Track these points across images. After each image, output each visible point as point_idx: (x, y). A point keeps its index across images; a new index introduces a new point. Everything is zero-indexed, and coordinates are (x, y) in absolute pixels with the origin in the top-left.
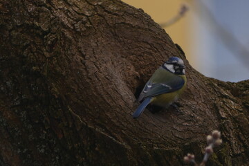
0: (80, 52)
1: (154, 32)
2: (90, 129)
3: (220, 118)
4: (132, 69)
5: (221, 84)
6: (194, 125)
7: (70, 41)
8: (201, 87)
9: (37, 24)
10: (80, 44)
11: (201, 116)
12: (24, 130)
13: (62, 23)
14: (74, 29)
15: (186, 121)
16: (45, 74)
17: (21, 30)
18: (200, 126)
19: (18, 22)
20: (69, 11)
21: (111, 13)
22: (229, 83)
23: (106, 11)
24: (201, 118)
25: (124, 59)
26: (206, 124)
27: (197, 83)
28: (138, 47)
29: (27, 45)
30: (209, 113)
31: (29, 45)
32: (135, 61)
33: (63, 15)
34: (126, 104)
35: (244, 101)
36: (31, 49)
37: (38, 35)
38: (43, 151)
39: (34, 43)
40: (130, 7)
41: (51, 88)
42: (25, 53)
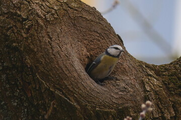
0: (48, 35)
1: (103, 25)
2: (51, 91)
3: (145, 91)
4: (85, 50)
5: (148, 66)
6: (127, 95)
7: (42, 27)
8: (133, 67)
9: (19, 12)
10: (49, 30)
11: (132, 88)
12: (3, 88)
13: (37, 14)
14: (45, 19)
15: (121, 91)
16: (22, 49)
17: (7, 16)
18: (131, 95)
19: (5, 10)
20: (42, 5)
21: (72, 9)
22: (153, 65)
23: (69, 7)
24: (132, 90)
25: (80, 43)
26: (135, 94)
27: (131, 64)
28: (90, 35)
29: (11, 28)
30: (138, 86)
31: (12, 27)
32: (88, 45)
33: (38, 8)
34: (79, 75)
35: (164, 80)
36: (13, 30)
37: (19, 21)
38: (15, 104)
39: (15, 26)
40: (87, 5)
41: (25, 60)
42: (8, 33)
